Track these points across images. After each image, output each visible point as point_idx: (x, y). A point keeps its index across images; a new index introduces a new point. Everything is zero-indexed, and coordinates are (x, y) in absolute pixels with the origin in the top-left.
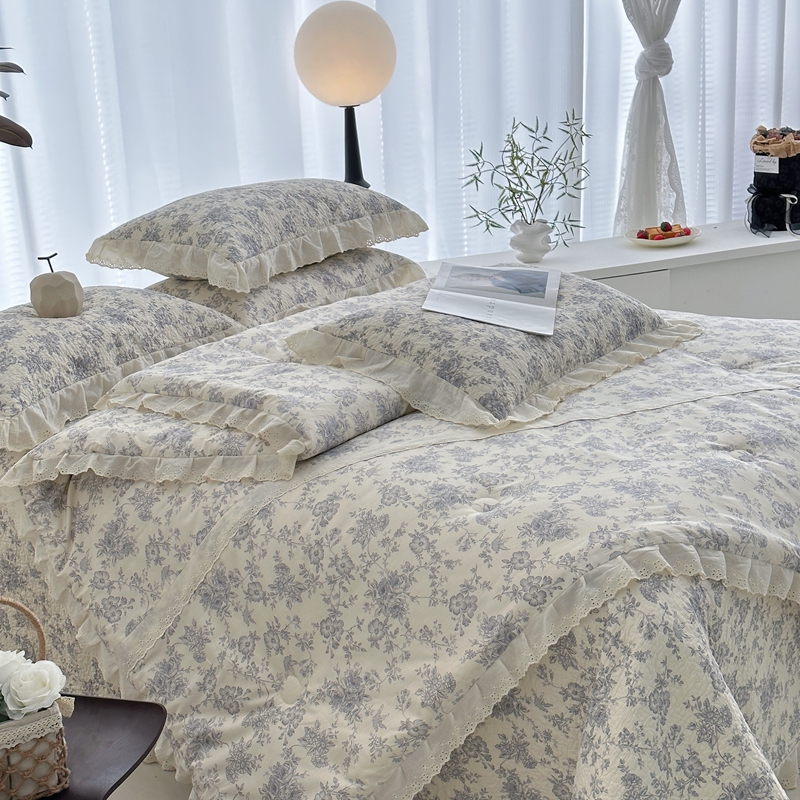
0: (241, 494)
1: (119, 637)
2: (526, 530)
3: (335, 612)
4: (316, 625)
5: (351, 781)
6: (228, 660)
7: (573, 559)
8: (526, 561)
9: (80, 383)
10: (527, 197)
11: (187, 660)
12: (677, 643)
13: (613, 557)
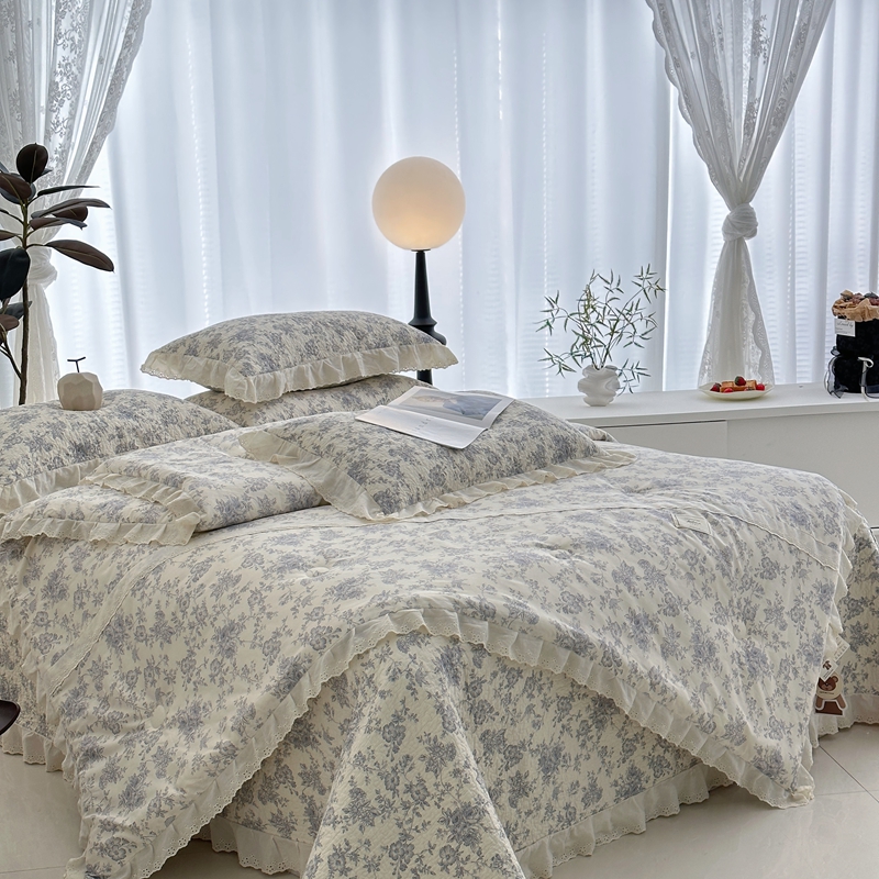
0: (147, 553)
1: (47, 667)
2: (331, 591)
3: (192, 653)
4: (178, 663)
5: (177, 790)
6: (117, 689)
7: (352, 614)
8: (320, 614)
9: (78, 465)
10: (597, 344)
11: (91, 689)
12: (417, 687)
13: (382, 615)
